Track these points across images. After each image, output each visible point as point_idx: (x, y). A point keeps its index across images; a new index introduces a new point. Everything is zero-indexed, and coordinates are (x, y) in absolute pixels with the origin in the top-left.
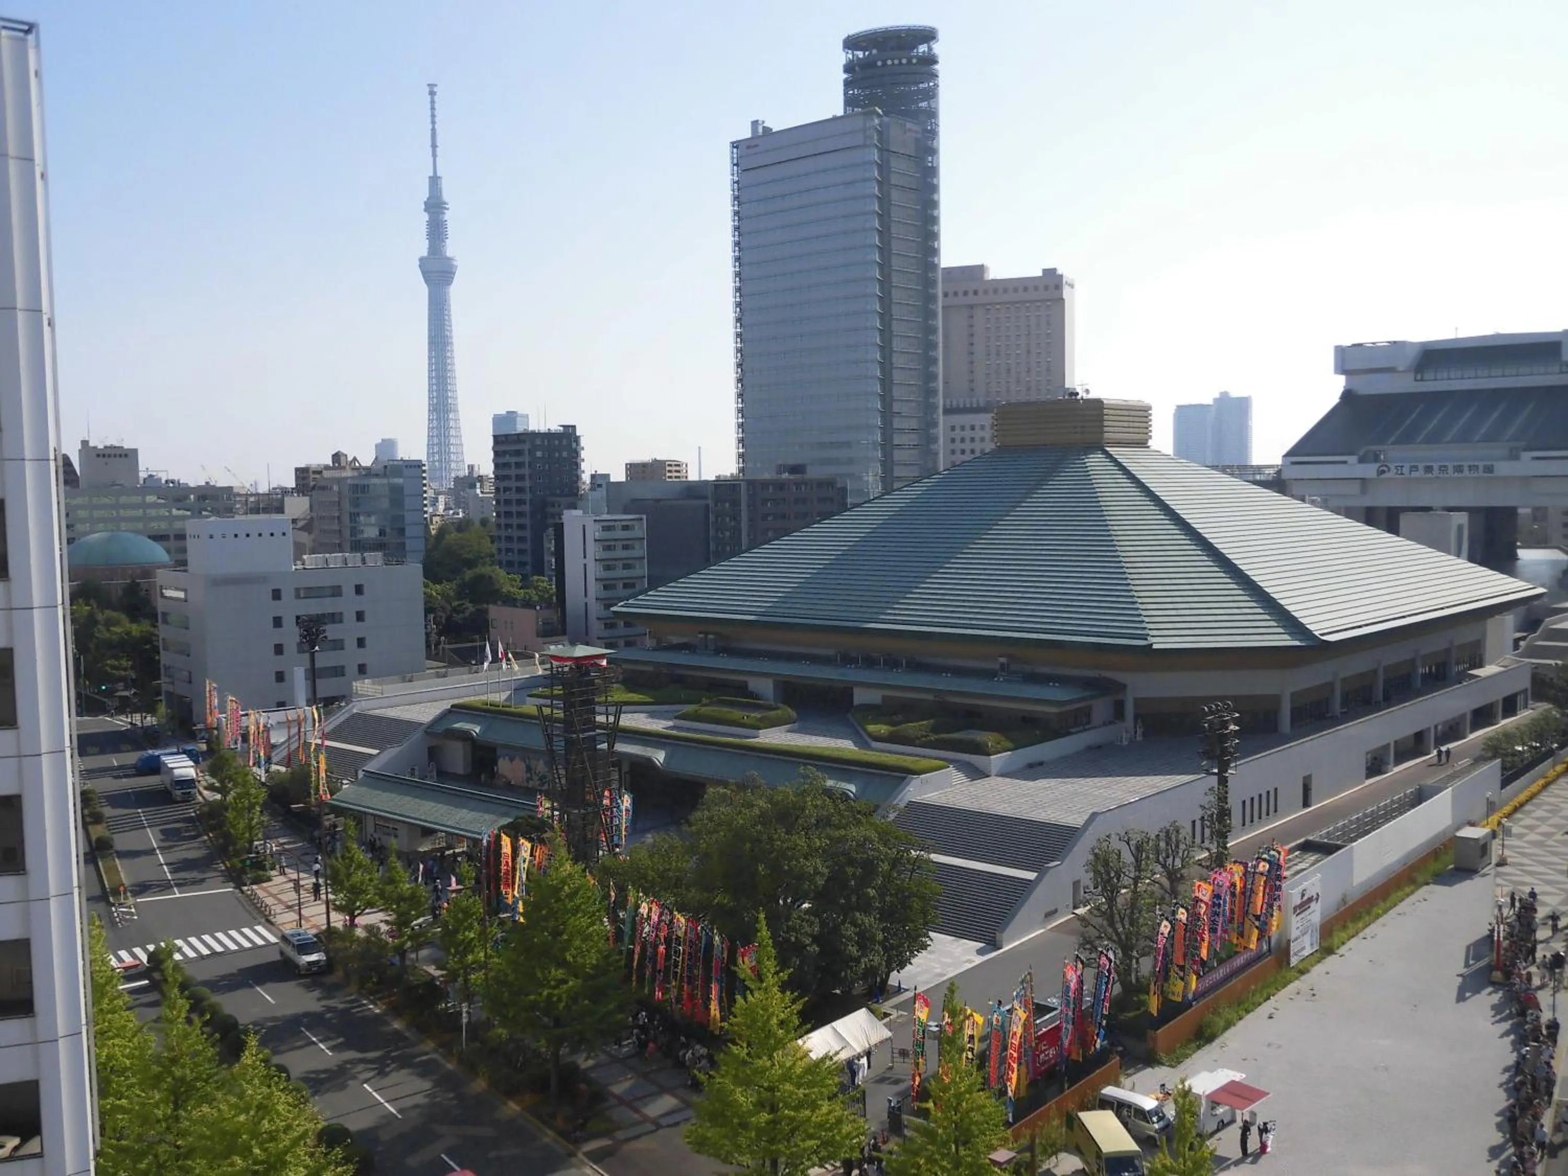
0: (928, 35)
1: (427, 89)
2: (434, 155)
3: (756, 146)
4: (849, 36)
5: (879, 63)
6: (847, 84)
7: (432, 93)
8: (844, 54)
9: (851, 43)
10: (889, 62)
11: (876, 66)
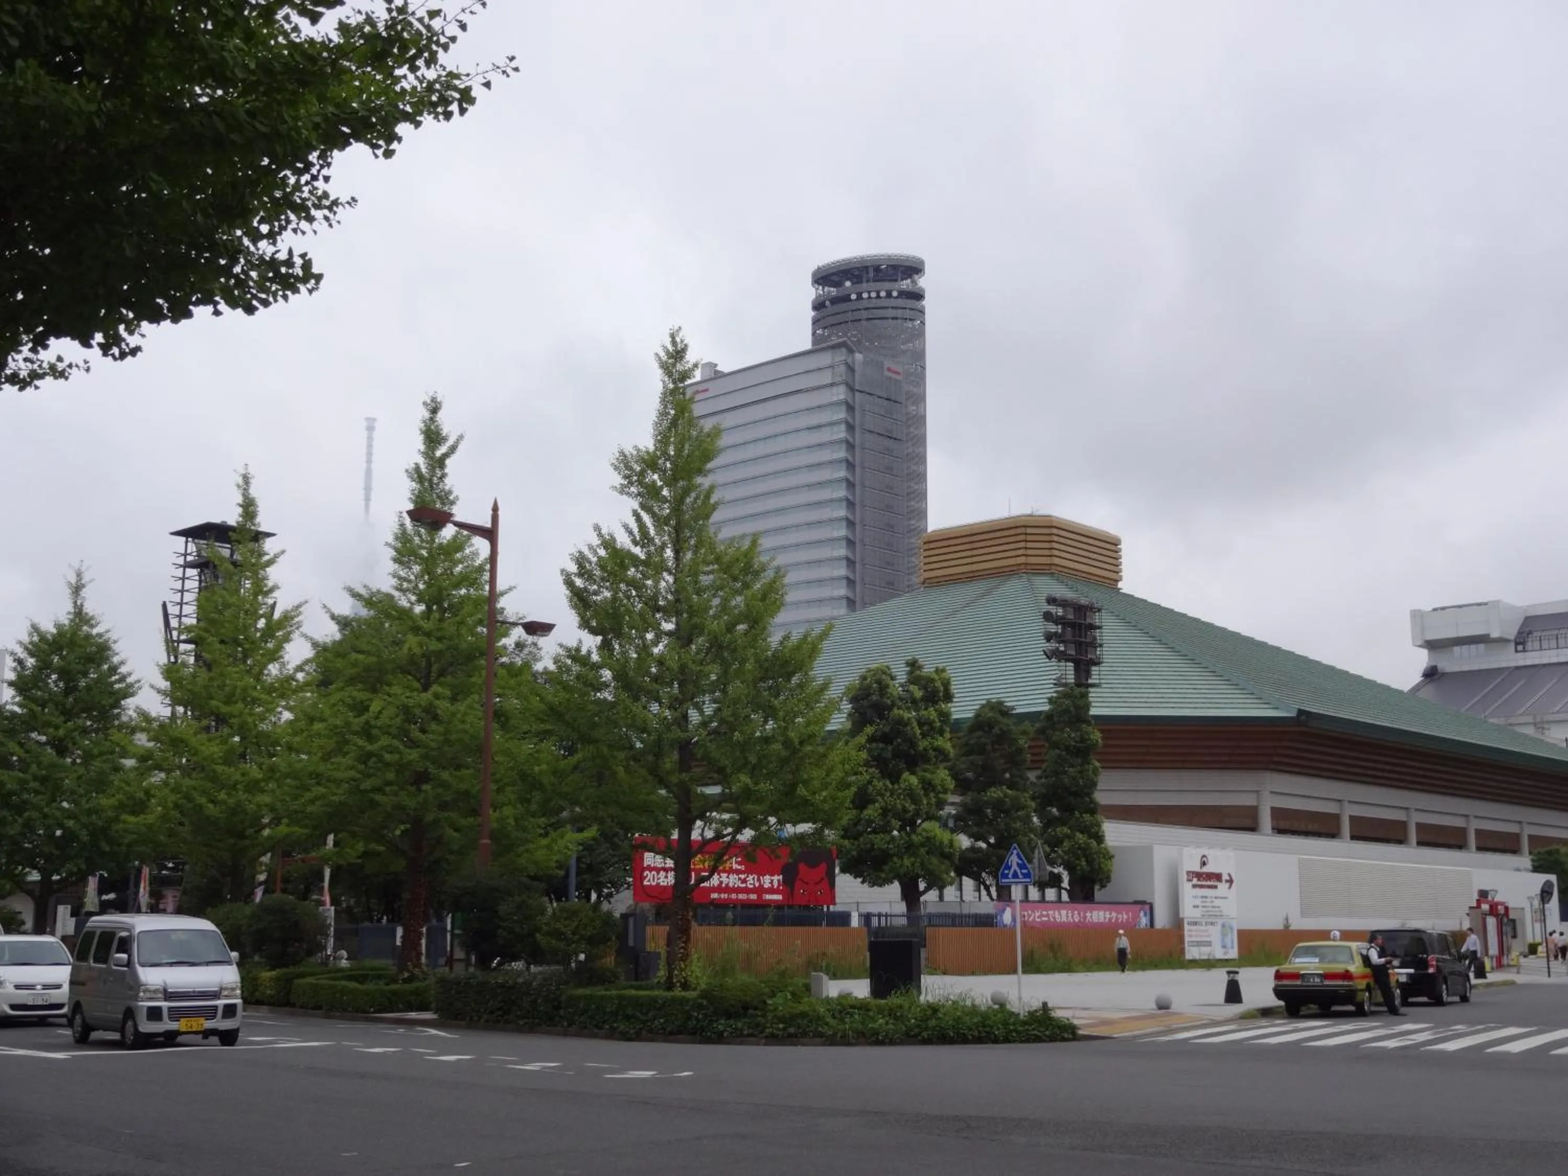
0: (912, 269)
1: (365, 424)
2: (369, 473)
3: (706, 390)
4: (819, 268)
5: (854, 297)
6: (815, 322)
7: (370, 429)
8: (813, 290)
9: (823, 277)
10: (865, 295)
11: (850, 300)
